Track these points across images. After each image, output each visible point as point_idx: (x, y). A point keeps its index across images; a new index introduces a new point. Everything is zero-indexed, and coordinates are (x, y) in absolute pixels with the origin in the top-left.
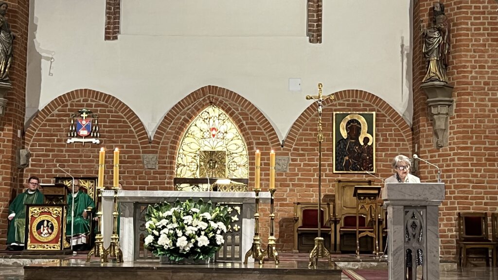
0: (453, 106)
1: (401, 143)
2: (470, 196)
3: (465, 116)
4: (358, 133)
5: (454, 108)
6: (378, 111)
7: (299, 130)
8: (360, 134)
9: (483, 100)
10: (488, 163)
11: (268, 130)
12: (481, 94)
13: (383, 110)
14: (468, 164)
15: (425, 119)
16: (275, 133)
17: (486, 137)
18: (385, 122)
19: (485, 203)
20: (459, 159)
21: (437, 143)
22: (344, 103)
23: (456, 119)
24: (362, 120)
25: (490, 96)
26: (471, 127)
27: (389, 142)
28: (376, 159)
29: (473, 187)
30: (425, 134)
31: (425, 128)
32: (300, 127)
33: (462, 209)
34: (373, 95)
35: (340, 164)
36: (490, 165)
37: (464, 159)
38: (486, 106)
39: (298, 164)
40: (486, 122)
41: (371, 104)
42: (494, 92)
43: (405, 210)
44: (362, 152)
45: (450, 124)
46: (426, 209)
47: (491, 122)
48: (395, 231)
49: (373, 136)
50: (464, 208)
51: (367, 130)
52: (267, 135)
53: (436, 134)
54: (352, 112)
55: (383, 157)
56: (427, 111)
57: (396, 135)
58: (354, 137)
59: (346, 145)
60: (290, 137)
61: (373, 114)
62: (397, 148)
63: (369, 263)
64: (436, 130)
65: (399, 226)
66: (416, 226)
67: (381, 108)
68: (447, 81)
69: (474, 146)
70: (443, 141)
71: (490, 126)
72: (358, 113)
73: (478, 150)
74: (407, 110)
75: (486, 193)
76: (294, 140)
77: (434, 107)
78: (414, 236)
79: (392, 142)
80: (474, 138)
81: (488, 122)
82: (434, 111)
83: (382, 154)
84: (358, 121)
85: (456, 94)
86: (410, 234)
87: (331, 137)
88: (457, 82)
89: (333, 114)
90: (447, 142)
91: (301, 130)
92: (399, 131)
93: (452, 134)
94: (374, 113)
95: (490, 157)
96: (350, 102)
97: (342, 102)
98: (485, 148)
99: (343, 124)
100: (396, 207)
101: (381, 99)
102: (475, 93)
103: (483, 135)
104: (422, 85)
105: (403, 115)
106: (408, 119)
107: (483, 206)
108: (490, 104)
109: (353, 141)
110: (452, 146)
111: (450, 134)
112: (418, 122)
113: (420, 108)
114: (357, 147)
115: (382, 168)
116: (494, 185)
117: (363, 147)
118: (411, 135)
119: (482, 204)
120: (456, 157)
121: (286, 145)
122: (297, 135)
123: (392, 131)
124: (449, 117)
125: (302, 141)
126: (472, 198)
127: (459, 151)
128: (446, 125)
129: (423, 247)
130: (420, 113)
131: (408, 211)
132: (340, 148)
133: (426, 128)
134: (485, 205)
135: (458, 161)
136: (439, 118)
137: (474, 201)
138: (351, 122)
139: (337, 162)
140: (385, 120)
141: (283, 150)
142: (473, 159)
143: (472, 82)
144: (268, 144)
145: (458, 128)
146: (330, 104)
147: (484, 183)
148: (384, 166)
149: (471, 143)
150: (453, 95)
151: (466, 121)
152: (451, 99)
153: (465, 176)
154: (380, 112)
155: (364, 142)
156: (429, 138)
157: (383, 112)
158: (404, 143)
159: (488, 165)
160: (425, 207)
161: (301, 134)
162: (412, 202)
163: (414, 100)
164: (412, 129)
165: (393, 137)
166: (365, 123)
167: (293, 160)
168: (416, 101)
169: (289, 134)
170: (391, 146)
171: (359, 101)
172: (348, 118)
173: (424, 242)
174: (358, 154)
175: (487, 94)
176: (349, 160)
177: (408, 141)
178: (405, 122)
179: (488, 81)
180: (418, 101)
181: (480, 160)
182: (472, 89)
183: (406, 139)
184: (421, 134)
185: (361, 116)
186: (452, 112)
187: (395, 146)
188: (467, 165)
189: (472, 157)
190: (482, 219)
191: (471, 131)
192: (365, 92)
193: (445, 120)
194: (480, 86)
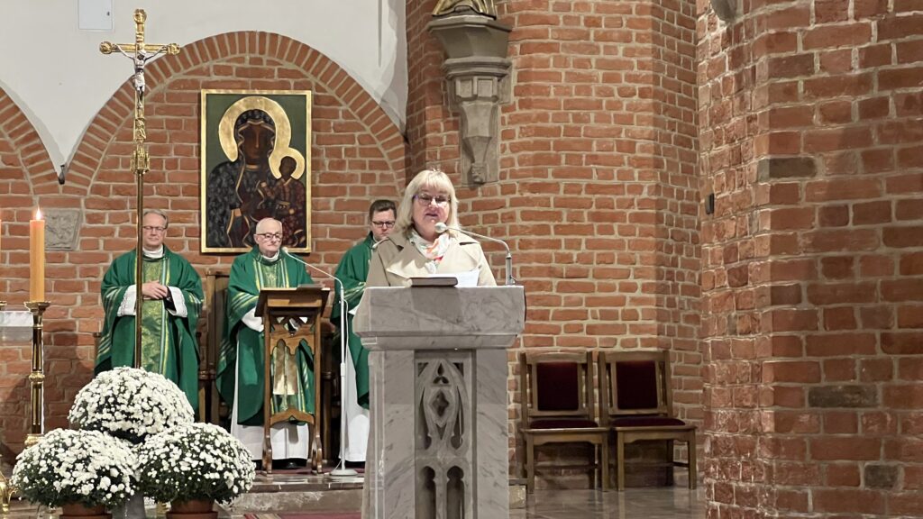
0: (509, 77)
1: (378, 173)
2: (552, 309)
3: (542, 104)
4: (267, 147)
5: (514, 81)
6: (319, 88)
7: (109, 138)
8: (272, 148)
9: (581, 64)
10: (596, 225)
11: (23, 136)
12: (578, 49)
13: (331, 86)
14: (547, 227)
15: (440, 112)
16: (40, 146)
17: (593, 159)
18: (337, 117)
19: (588, 327)
20: (526, 216)
21: (470, 172)
22: (230, 67)
23: (518, 111)
24: (277, 112)
25: (602, 55)
26: (556, 132)
27: (347, 171)
28: (313, 216)
29: (561, 288)
30: (439, 149)
31: (439, 135)
32: (112, 130)
33: (531, 342)
34: (306, 48)
35: (219, 230)
36: (602, 231)
37: (539, 215)
38: (590, 78)
39: (107, 228)
40: (592, 118)
41: (300, 69)
42: (611, 44)
43: (418, 361)
44: (278, 197)
45: (503, 124)
46: (474, 357)
47: (601, 122)
48: (392, 421)
49: (305, 156)
50: (538, 342)
51: (290, 138)
52: (18, 152)
53: (467, 148)
54: (251, 92)
55: (332, 210)
56: (445, 89)
57: (364, 153)
58: (257, 157)
59: (235, 179)
60: (83, 156)
61: (305, 96)
62: (367, 186)
63: (301, 494)
64: (467, 139)
65: (400, 407)
66: (447, 403)
67: (325, 82)
68: (495, 13)
69: (563, 182)
70: (484, 168)
71: (600, 130)
72: (265, 92)
73: (573, 192)
74: (394, 85)
75: (590, 302)
76: (94, 165)
77: (462, 81)
78: (441, 431)
79: (353, 172)
80: (563, 160)
81: (596, 121)
82: (462, 89)
83: (328, 202)
84: (266, 115)
85: (518, 47)
86: (431, 427)
87: (195, 157)
88: (520, 16)
89: (200, 95)
90: (495, 169)
91: (113, 138)
92: (373, 142)
93: (508, 151)
94: (308, 94)
95: (602, 210)
96: (247, 65)
97: (224, 64)
98: (589, 186)
99: (227, 124)
100: (395, 353)
101: (325, 59)
102: (564, 46)
103: (584, 154)
104: (432, 23)
105: (383, 100)
106: (396, 110)
107: (583, 335)
108: (601, 73)
109: (254, 167)
110: (508, 181)
111: (503, 150)
112: (423, 117)
113: (427, 81)
114: (264, 185)
115: (328, 238)
116: (611, 281)
117: (278, 184)
118: (403, 152)
119: (581, 331)
120: (518, 210)
121: (72, 178)
122: (103, 150)
123: (354, 143)
124: (500, 108)
125: (116, 167)
126: (559, 316)
127: (527, 194)
128: (492, 127)
129: (465, 460)
130: (426, 95)
131: (426, 364)
132: (220, 185)
133: (443, 135)
134: (588, 333)
135: (523, 220)
136: (476, 107)
137: (562, 324)
138: (248, 118)
139: (211, 225)
140: (337, 111)
141: (66, 190)
142: (558, 216)
143: (557, 17)
144: (20, 175)
145: (522, 134)
146: (193, 68)
147: (586, 277)
148: (334, 233)
149: (556, 175)
150: (509, 50)
151: (544, 118)
152: (506, 60)
153: (539, 258)
154: (324, 91)
155: (281, 169)
156: (449, 162)
157: (331, 93)
158: (386, 172)
159: (595, 231)
160: (472, 351)
161: (114, 150)
162: (437, 340)
163: (410, 62)
164: (406, 139)
165: (358, 158)
166: (284, 120)
167: (91, 219)
168: (415, 63)
169: (81, 147)
170: (351, 182)
171: (270, 62)
172: (241, 106)
173: (467, 446)
174: (266, 203)
175: (596, 51)
176: (242, 217)
177: (396, 167)
178: (387, 117)
179: (597, 15)
180: (422, 65)
181: (578, 217)
182: (556, 35)
183: (390, 163)
184: (428, 150)
185: (276, 103)
186: (507, 93)
187: (362, 182)
188: (544, 230)
189: (557, 209)
190: (580, 368)
191: (555, 142)
192: (286, 39)
193: (489, 112)
194: (575, 27)
